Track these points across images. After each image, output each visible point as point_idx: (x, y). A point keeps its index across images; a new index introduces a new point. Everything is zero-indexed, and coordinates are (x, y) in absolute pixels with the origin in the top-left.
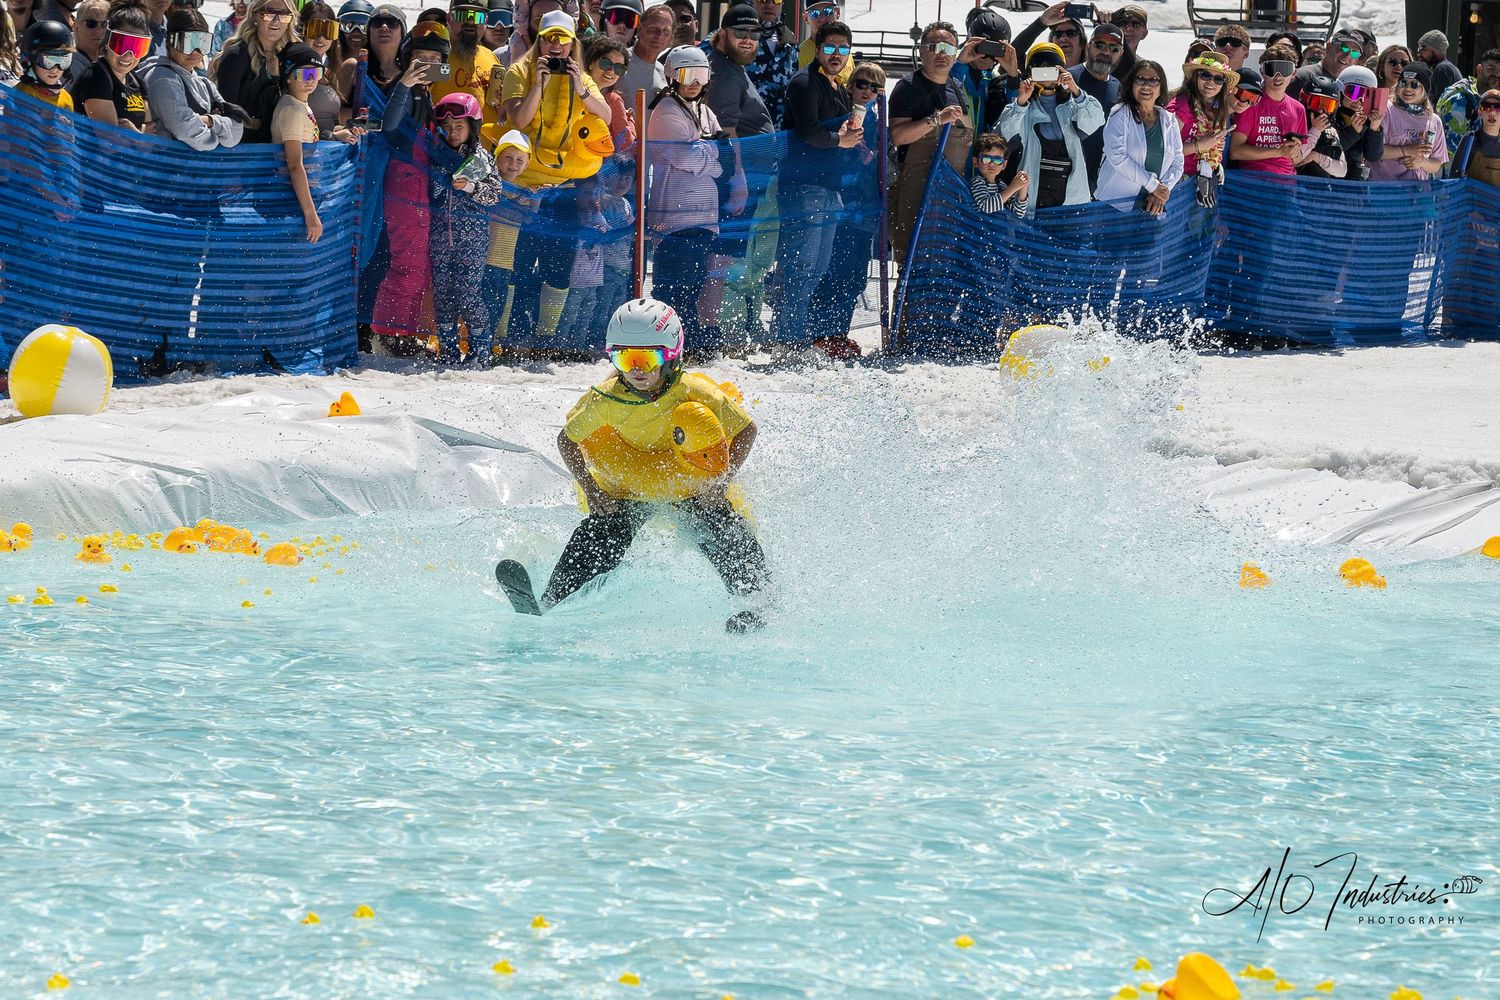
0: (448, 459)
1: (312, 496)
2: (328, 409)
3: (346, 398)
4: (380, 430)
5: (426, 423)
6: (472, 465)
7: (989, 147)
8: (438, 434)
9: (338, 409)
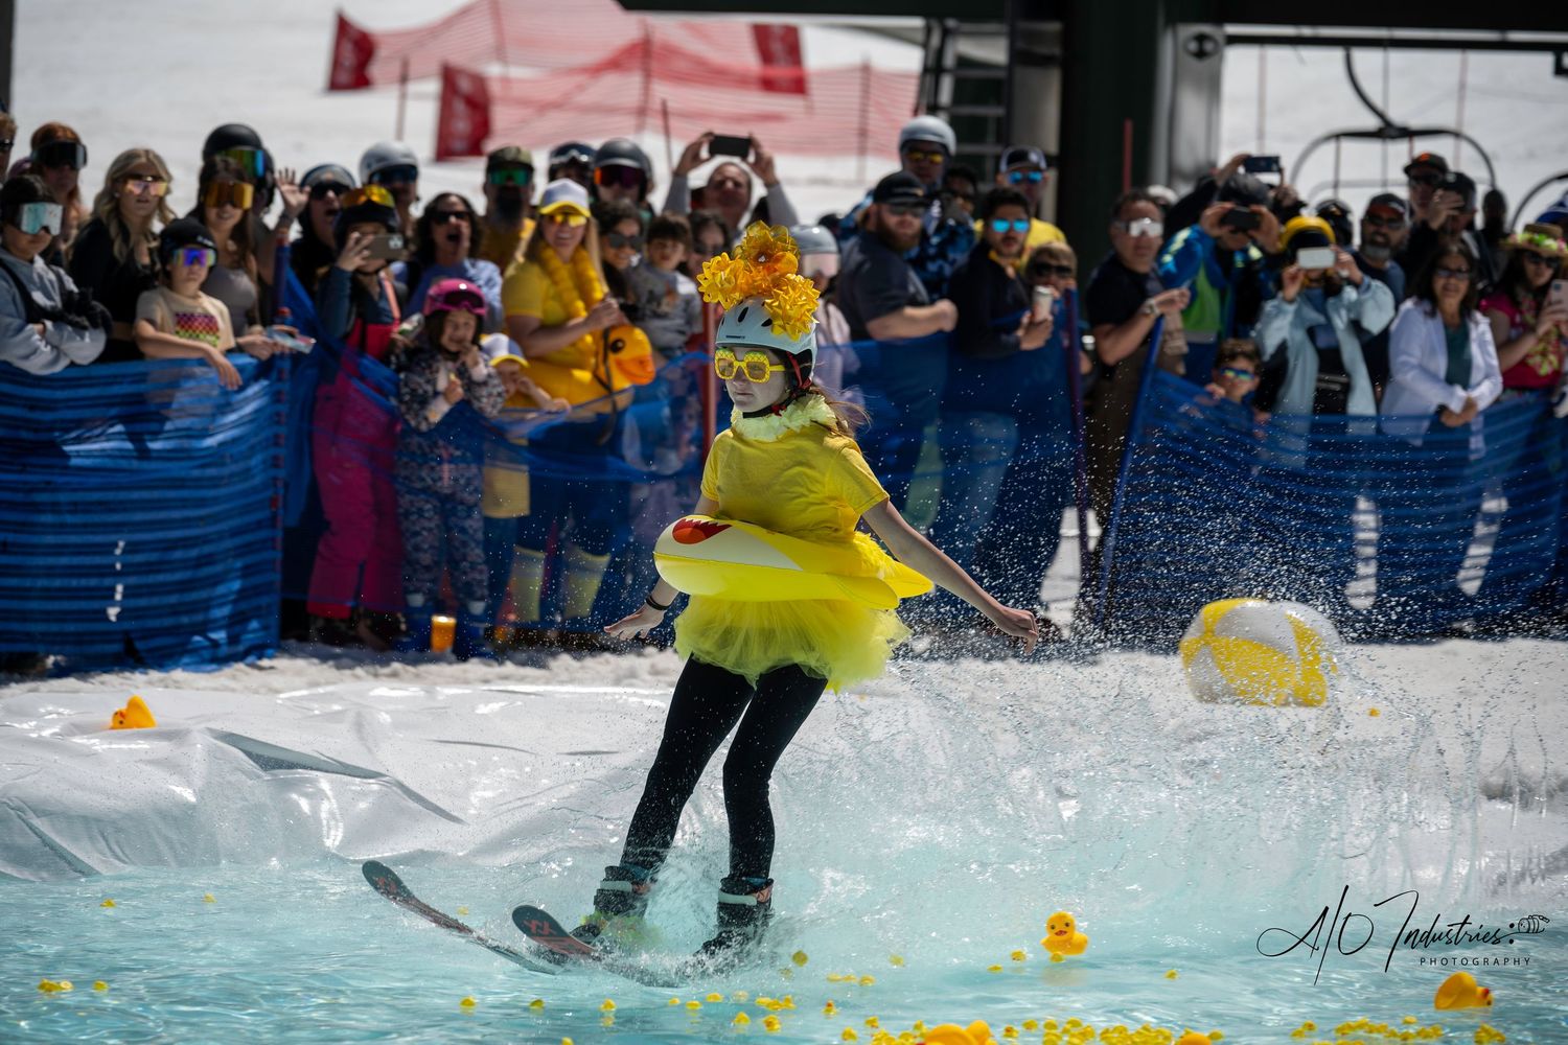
0: (258, 786)
1: (20, 841)
2: (108, 719)
3: (134, 705)
4: (163, 747)
5: (232, 739)
6: (294, 796)
7: (1233, 357)
8: (249, 754)
9: (121, 719)
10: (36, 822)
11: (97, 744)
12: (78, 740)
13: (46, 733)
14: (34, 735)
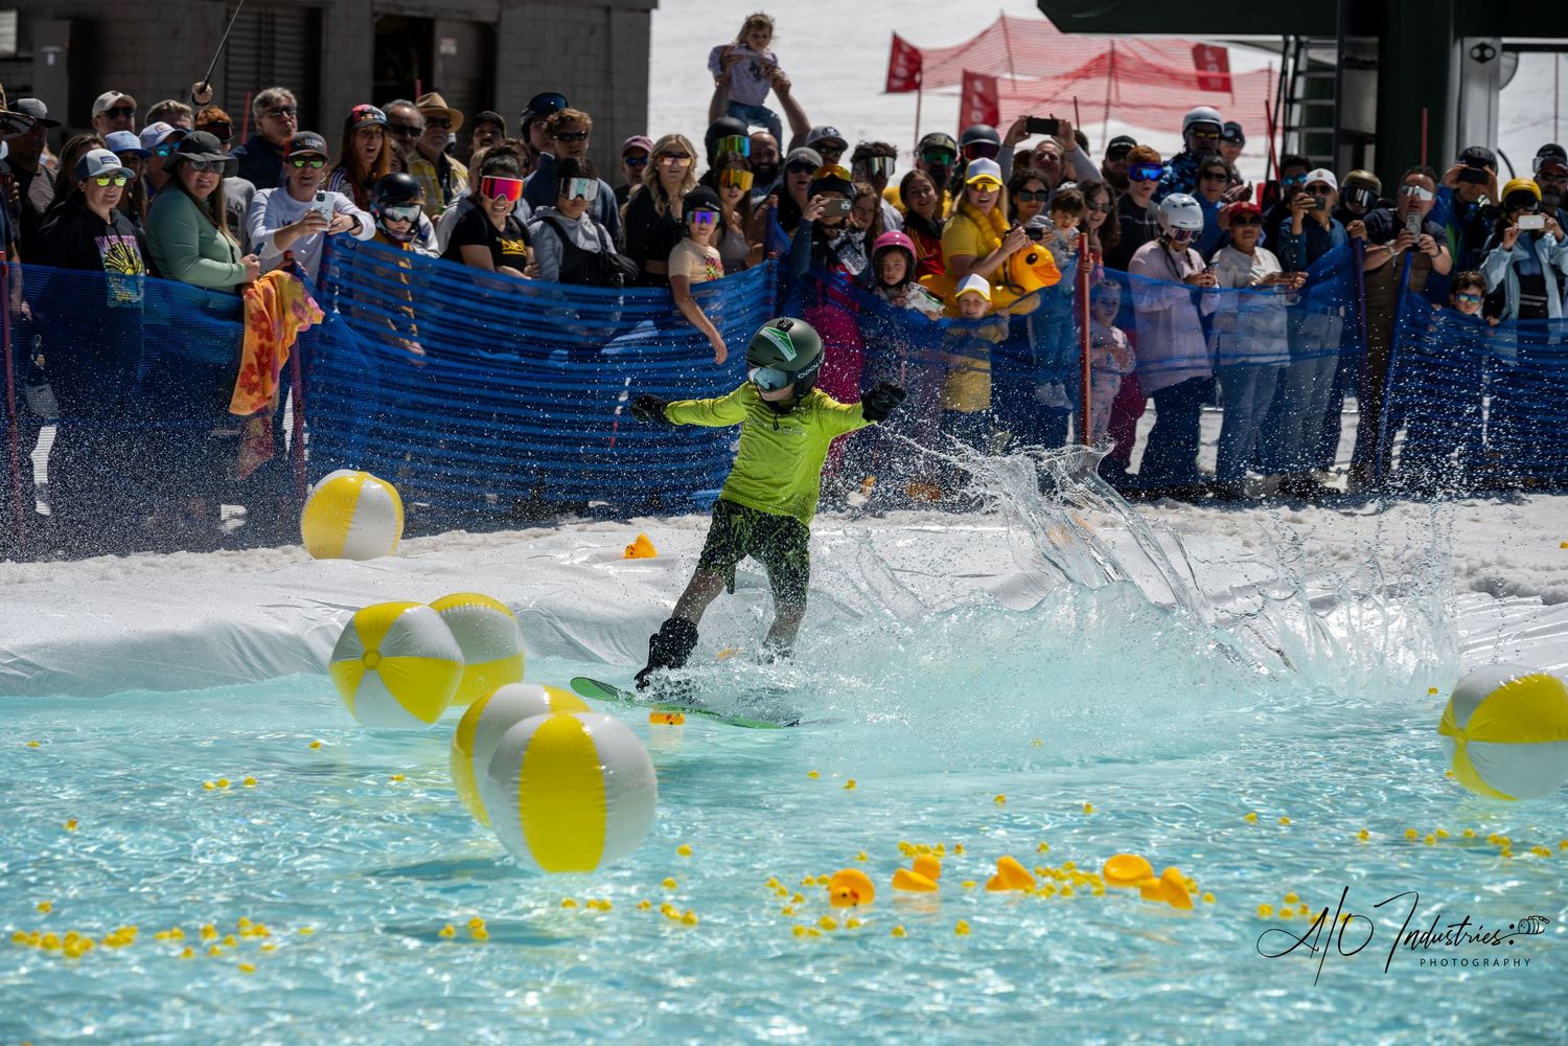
2: (622, 550)
6: (754, 607)
7: (1467, 284)
9: (632, 551)
10: (562, 626)
11: (611, 569)
12: (599, 567)
13: (576, 561)
14: (567, 563)
